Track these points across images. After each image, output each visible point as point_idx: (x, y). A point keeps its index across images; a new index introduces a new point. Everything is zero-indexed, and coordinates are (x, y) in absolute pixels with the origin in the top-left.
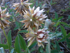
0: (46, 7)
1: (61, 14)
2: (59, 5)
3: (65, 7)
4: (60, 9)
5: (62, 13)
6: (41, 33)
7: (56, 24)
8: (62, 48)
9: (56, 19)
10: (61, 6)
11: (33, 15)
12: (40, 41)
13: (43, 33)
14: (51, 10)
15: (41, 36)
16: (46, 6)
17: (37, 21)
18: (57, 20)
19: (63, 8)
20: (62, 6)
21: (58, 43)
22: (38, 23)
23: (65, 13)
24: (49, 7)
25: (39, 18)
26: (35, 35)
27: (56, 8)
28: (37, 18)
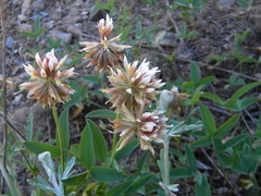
0: (167, 42)
1: (211, 68)
2: (207, 39)
3: (225, 46)
4: (209, 50)
5: (213, 62)
6: (149, 119)
7: (190, 98)
8: (206, 167)
9: (192, 82)
10: (212, 41)
11: (133, 79)
12: (146, 138)
13: (154, 121)
14: (182, 53)
15: (150, 126)
16: (165, 37)
17: (141, 93)
18: (197, 85)
19: (220, 50)
20: (215, 43)
21: (192, 152)
22: (143, 98)
23: (224, 64)
24: (175, 43)
25: (147, 87)
26: (137, 123)
27: (198, 46)
28: (142, 87)
